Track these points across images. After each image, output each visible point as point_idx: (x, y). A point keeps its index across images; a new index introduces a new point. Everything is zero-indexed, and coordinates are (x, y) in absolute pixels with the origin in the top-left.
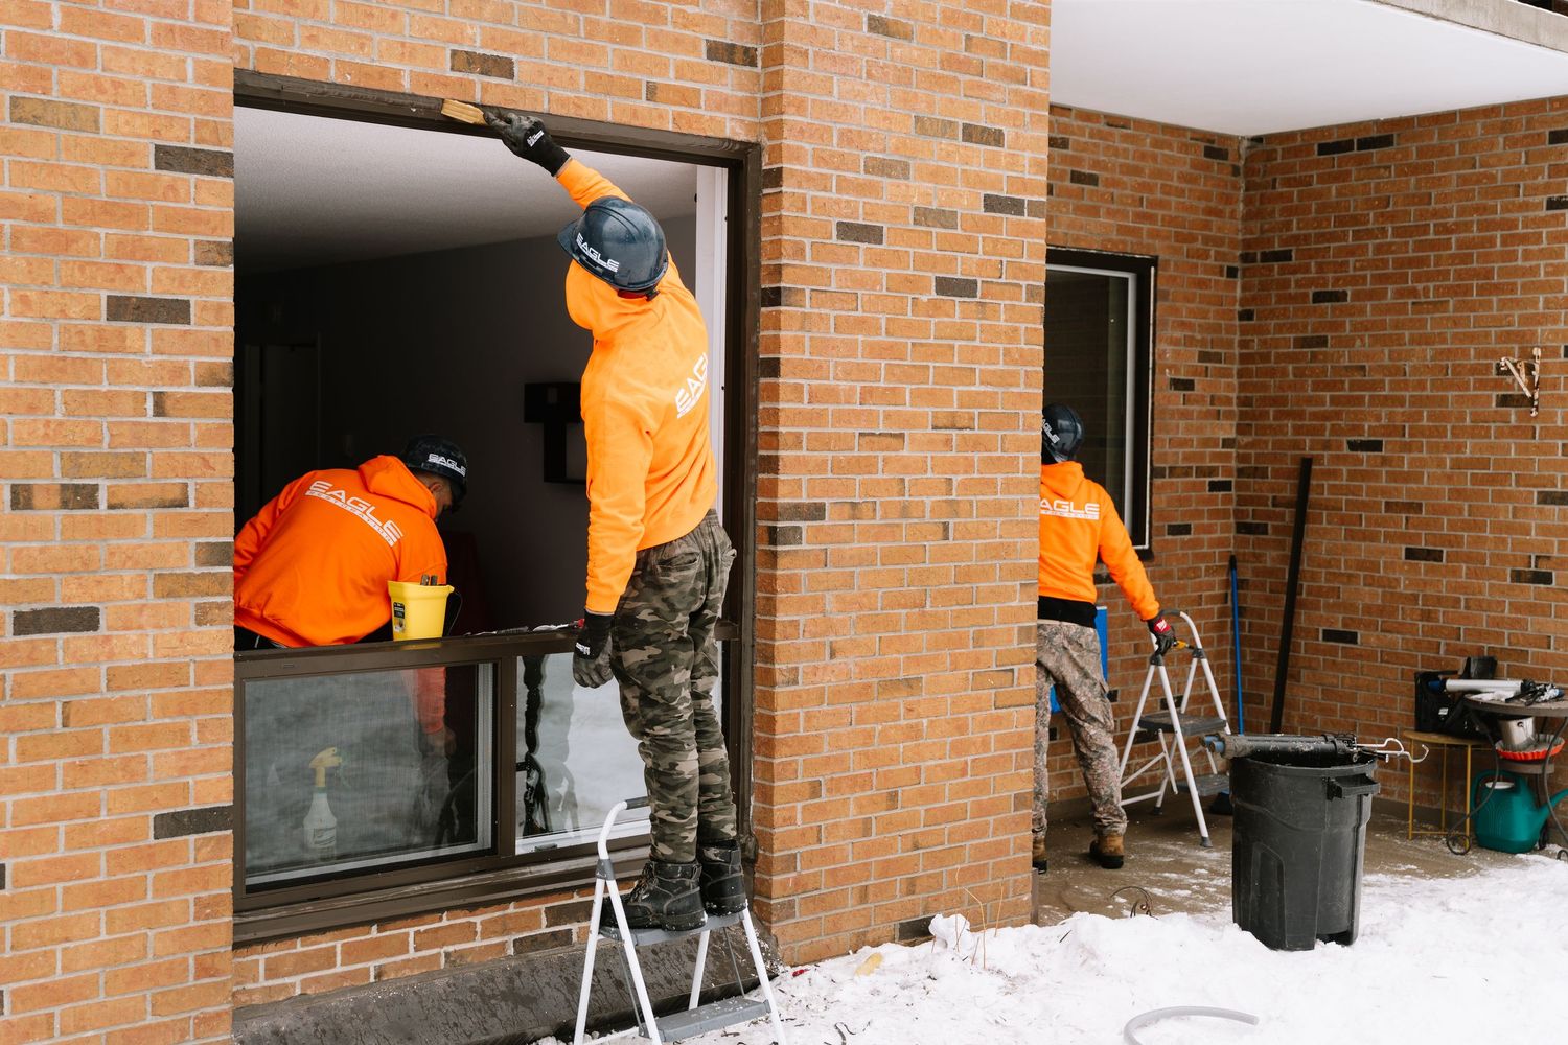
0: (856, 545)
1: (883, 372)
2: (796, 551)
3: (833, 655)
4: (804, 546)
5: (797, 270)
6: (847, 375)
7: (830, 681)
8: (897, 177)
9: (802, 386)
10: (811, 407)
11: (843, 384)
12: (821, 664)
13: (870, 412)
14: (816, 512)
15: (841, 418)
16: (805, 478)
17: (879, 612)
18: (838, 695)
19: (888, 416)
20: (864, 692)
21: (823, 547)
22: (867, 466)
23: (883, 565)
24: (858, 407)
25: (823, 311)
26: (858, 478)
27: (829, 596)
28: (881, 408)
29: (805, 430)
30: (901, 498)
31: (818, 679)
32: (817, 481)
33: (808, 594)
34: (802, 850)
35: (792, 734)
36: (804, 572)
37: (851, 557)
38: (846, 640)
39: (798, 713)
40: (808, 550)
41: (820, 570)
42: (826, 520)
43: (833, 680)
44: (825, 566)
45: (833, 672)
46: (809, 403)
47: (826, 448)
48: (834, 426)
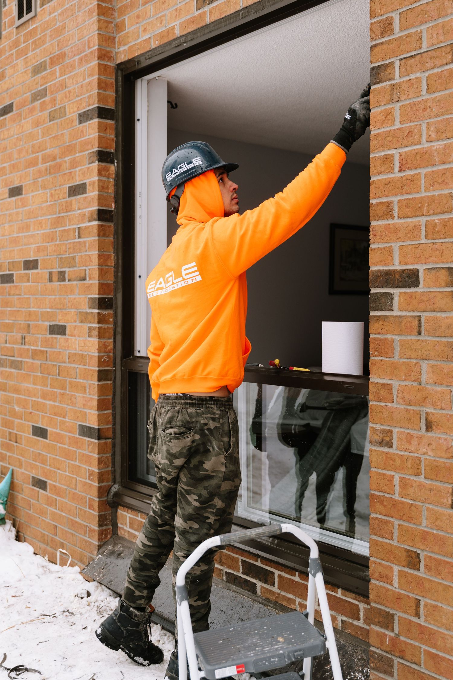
2: (387, 317)
3: (429, 427)
4: (396, 312)
5: (385, 46)
7: (425, 453)
9: (392, 156)
10: (401, 174)
11: (438, 145)
12: (416, 433)
14: (409, 279)
16: (396, 245)
21: (418, 314)
25: (413, 76)
27: (425, 366)
29: (395, 199)
31: (412, 448)
32: (410, 247)
33: (402, 360)
34: (399, 614)
35: (387, 495)
36: (397, 338)
37: (448, 327)
38: (445, 415)
39: (393, 477)
40: (400, 317)
41: (414, 338)
42: (421, 285)
43: (430, 453)
44: (420, 333)
45: (429, 444)
46: (400, 171)
47: (418, 213)
48: (426, 190)
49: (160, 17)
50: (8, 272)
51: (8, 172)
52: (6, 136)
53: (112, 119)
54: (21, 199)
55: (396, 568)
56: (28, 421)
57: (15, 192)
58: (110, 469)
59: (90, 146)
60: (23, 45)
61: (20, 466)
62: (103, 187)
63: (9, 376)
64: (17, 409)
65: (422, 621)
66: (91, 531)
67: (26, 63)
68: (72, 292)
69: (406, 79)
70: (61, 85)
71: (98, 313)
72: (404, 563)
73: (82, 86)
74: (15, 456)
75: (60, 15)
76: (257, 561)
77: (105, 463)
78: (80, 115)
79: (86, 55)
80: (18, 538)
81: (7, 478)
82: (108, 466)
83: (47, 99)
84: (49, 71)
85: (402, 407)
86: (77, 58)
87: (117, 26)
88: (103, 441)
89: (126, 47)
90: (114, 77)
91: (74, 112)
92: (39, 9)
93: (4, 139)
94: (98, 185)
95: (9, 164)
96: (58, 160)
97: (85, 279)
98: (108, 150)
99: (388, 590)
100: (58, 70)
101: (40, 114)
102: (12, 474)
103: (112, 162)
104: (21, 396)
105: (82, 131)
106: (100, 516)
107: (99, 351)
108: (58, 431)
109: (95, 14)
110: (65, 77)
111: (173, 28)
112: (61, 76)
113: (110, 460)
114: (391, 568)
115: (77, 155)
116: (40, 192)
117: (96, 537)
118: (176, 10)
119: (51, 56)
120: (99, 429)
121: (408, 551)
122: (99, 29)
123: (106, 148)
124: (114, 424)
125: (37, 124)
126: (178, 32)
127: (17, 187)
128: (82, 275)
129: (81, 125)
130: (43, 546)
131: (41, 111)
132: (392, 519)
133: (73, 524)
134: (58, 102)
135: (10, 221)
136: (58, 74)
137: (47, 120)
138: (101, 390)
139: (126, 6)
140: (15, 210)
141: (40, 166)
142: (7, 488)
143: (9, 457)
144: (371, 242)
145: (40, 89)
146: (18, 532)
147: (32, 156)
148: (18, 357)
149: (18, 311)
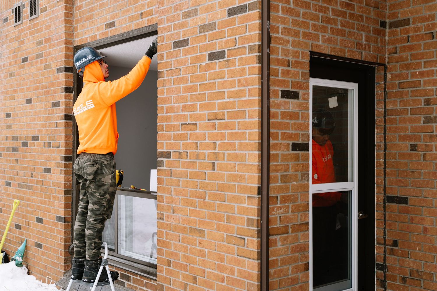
0: (181, 169)
1: (189, 98)
2: (162, 169)
4: (165, 168)
5: (162, 64)
6: (177, 101)
7: (172, 222)
8: (193, 16)
9: (164, 107)
10: (166, 115)
11: (176, 105)
12: (170, 214)
13: (184, 115)
14: (168, 155)
15: (176, 118)
16: (165, 142)
17: (189, 198)
18: (176, 229)
19: (191, 116)
20: (183, 230)
21: (170, 169)
22: (183, 137)
23: (190, 178)
24: (181, 113)
25: (169, 78)
26: (181, 142)
27: (173, 188)
28: (189, 113)
29: (164, 124)
30: (196, 151)
31: (169, 220)
32: (169, 143)
33: (166, 186)
34: (165, 285)
35: (162, 239)
36: (165, 178)
37: (179, 174)
38: (178, 207)
39: (164, 231)
40: (166, 170)
41: (170, 178)
42: (172, 158)
43: (174, 222)
44: (171, 176)
45: (174, 218)
46: (166, 113)
47: (171, 130)
48: (173, 122)
49: (92, 29)
50: (25, 141)
51: (25, 91)
52: (25, 73)
53: (72, 72)
54: (31, 105)
55: (165, 267)
56: (34, 215)
57: (29, 101)
58: (70, 236)
59: (61, 85)
60: (32, 30)
61: (30, 238)
62: (67, 104)
63: (25, 193)
64: (29, 209)
65: (171, 287)
66: (61, 266)
67: (34, 39)
68: (54, 153)
69: (168, 78)
70: (49, 53)
71: (65, 163)
72: (167, 265)
73: (58, 55)
74: (28, 233)
75: (49, 19)
76: (125, 272)
77: (68, 234)
78: (57, 69)
79: (60, 42)
80: (29, 273)
81: (24, 244)
82: (69, 235)
83: (43, 58)
84: (44, 45)
85: (166, 204)
86: (56, 42)
87: (74, 28)
88: (67, 223)
89: (78, 39)
90: (73, 52)
91: (55, 67)
92: (40, 14)
93: (24, 74)
94: (65, 103)
95: (26, 87)
96: (48, 89)
97: (59, 147)
98: (70, 87)
99: (162, 276)
100: (48, 45)
101: (40, 65)
102: (27, 242)
103: (72, 92)
104: (31, 203)
105: (58, 77)
106: (65, 259)
107: (65, 181)
108: (47, 219)
109: (64, 23)
110: (51, 49)
111: (96, 35)
112: (49, 49)
113: (70, 233)
114: (163, 267)
115: (56, 88)
116: (40, 103)
117: (63, 268)
118: (98, 27)
119: (45, 38)
120: (65, 218)
121: (168, 260)
122: (65, 30)
123: (69, 86)
124: (72, 216)
125: (39, 70)
126: (98, 37)
127: (30, 99)
128: (58, 145)
129: (58, 74)
130: (40, 276)
131: (40, 64)
132: (163, 248)
133: (53, 263)
134: (48, 61)
135: (26, 116)
136: (48, 47)
137: (43, 68)
138: (66, 199)
139: (78, 20)
140: (29, 111)
141: (40, 90)
142: (24, 249)
143: (25, 233)
144: (158, 140)
145: (40, 53)
146: (29, 270)
147: (36, 85)
148: (30, 183)
149: (30, 160)
